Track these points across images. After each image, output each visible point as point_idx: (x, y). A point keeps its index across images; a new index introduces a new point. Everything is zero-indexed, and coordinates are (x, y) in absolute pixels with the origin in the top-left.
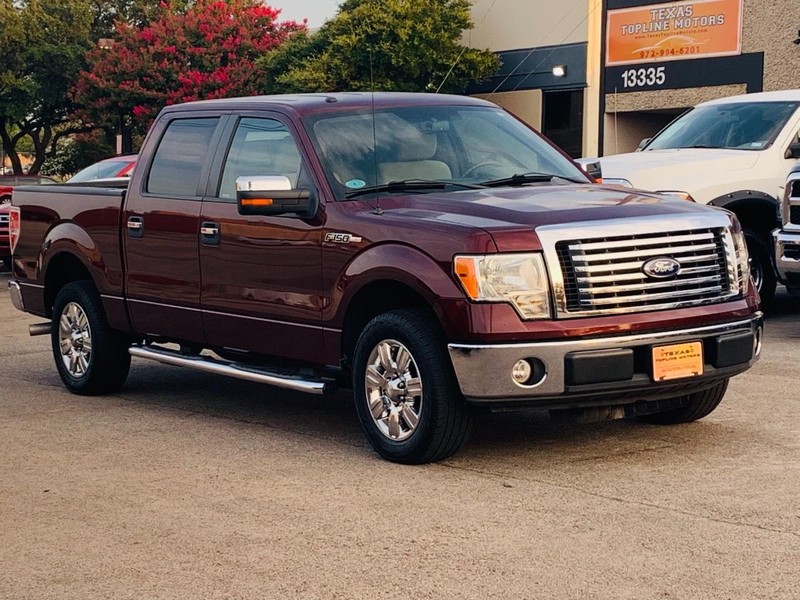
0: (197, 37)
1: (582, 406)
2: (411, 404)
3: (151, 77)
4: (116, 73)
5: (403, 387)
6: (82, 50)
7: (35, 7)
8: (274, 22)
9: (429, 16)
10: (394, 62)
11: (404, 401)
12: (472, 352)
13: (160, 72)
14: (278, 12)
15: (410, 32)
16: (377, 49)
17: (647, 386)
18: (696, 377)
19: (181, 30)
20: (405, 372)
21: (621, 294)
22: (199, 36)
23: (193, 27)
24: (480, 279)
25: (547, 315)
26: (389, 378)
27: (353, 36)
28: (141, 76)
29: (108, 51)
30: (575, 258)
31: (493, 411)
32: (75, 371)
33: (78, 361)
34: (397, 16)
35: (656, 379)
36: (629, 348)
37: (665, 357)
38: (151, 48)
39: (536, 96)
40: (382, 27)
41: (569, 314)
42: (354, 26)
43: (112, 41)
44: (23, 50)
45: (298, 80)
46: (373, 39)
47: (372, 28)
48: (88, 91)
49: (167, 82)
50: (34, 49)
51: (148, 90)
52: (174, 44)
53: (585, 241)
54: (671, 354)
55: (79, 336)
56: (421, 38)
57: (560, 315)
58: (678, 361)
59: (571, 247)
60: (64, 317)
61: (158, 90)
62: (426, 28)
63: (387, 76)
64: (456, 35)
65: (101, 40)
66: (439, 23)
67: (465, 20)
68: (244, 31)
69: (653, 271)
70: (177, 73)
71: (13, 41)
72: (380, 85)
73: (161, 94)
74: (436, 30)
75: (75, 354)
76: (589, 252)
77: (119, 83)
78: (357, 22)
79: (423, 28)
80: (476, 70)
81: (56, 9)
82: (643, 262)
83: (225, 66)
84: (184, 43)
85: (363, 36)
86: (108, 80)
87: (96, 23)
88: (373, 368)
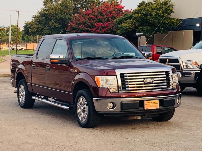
0: (101, 14)
1: (127, 115)
2: (86, 113)
3: (88, 24)
4: (78, 23)
5: (84, 109)
6: (70, 17)
7: (58, 5)
8: (123, 10)
9: (161, 9)
10: (150, 21)
11: (84, 112)
12: (99, 100)
13: (90, 23)
14: (124, 7)
15: (155, 14)
16: (146, 18)
17: (143, 111)
18: (157, 109)
19: (96, 12)
20: (85, 105)
21: (137, 87)
22: (101, 13)
23: (99, 11)
24: (101, 82)
25: (117, 92)
26: (82, 106)
27: (140, 14)
28: (85, 24)
29: (77, 17)
30: (125, 78)
31: (104, 115)
32: (22, 102)
33: (23, 99)
34: (152, 9)
35: (145, 109)
36: (138, 101)
37: (148, 103)
38: (88, 16)
39: (192, 31)
40: (148, 12)
41: (122, 92)
42: (140, 11)
43: (78, 14)
44: (54, 17)
45: (124, 26)
46: (145, 15)
47: (145, 12)
48: (71, 28)
49: (92, 26)
50: (57, 16)
51: (86, 28)
52: (94, 15)
53: (128, 73)
54: (150, 103)
55: (23, 93)
56: (159, 15)
57: (120, 92)
58: (152, 105)
59: (125, 75)
60: (20, 88)
61: (89, 28)
62: (160, 12)
63: (149, 25)
64: (169, 14)
65: (75, 14)
66: (164, 11)
67: (172, 10)
68: (114, 12)
69: (146, 82)
70: (95, 23)
71: (52, 14)
72: (146, 28)
73: (90, 29)
74: (163, 13)
75: (22, 98)
76: (129, 76)
77: (79, 26)
78: (141, 10)
79: (159, 12)
80: (174, 25)
81: (64, 5)
82: (144, 79)
83: (108, 22)
84: (97, 15)
85: (142, 14)
86: (76, 25)
87: (74, 9)
88: (79, 103)
